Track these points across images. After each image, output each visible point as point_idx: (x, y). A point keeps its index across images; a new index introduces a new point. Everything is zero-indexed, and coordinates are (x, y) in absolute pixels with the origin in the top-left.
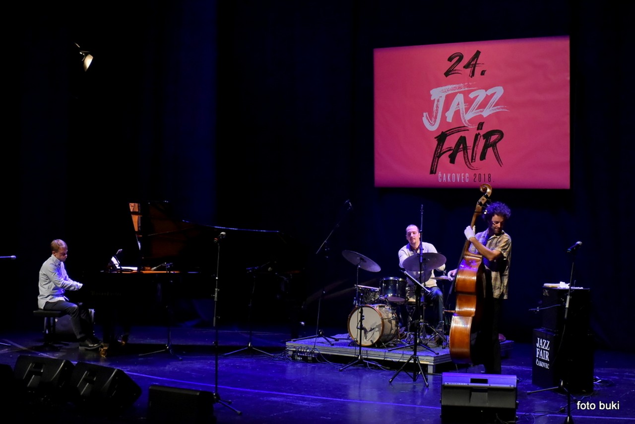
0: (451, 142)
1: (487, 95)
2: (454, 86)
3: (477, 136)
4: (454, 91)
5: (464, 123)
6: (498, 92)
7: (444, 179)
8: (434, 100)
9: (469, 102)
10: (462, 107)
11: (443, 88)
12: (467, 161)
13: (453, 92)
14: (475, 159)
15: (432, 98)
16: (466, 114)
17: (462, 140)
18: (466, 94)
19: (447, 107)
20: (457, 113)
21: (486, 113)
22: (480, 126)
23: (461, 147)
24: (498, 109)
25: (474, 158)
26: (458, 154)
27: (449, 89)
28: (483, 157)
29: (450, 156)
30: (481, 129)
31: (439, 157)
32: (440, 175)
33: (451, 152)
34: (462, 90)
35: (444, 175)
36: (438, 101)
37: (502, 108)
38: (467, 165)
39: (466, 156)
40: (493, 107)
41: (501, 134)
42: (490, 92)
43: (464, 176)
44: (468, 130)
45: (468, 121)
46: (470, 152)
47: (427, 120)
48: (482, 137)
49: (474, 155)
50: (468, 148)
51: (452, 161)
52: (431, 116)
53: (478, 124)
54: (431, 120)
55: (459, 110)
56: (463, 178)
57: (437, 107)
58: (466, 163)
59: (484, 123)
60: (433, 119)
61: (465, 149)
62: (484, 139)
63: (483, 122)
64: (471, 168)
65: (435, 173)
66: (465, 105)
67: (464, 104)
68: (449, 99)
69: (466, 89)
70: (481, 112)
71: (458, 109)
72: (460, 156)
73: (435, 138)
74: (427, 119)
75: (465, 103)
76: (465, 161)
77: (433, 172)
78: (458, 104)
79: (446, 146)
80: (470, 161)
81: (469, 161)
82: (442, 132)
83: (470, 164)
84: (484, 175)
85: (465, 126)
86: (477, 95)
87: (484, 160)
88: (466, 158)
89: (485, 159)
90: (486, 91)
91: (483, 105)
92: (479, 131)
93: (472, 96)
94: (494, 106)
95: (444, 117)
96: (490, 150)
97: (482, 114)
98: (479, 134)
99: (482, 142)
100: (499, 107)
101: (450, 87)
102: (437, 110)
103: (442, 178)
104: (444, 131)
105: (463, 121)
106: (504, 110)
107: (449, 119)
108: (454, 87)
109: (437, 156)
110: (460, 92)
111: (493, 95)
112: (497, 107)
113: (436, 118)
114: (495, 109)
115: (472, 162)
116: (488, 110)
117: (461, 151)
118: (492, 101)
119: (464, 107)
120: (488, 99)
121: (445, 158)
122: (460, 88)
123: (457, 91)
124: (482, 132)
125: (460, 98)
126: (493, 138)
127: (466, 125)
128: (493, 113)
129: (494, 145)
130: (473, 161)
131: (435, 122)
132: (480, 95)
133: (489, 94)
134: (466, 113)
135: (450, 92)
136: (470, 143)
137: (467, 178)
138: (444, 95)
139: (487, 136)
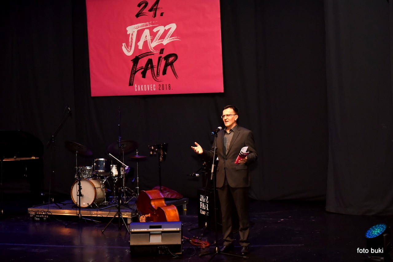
0: (142, 63)
1: (165, 29)
2: (143, 24)
3: (160, 58)
4: (143, 28)
5: (150, 49)
6: (173, 27)
7: (139, 89)
8: (130, 34)
9: (153, 35)
10: (149, 38)
11: (136, 25)
12: (154, 75)
13: (142, 28)
14: (159, 74)
15: (128, 33)
16: (151, 43)
17: (150, 61)
18: (151, 29)
19: (138, 39)
20: (146, 43)
21: (165, 42)
22: (162, 51)
23: (150, 66)
24: (173, 39)
25: (158, 74)
26: (147, 71)
27: (139, 26)
28: (164, 73)
29: (142, 73)
30: (162, 53)
31: (135, 74)
32: (136, 86)
33: (143, 70)
34: (148, 27)
35: (139, 86)
36: (132, 35)
37: (176, 38)
38: (154, 79)
39: (153, 72)
40: (170, 38)
41: (176, 56)
42: (167, 27)
43: (152, 86)
44: (153, 54)
45: (153, 48)
46: (155, 69)
47: (125, 48)
48: (163, 59)
49: (159, 71)
50: (154, 67)
51: (144, 76)
52: (128, 46)
53: (160, 50)
54: (128, 48)
55: (147, 40)
56: (151, 87)
57: (132, 39)
58: (153, 77)
59: (164, 49)
60: (129, 48)
61: (152, 67)
62: (164, 60)
63: (163, 48)
64: (157, 80)
65: (132, 85)
66: (151, 37)
67: (150, 37)
68: (140, 33)
69: (151, 26)
70: (162, 41)
71: (146, 40)
72: (149, 72)
73: (131, 61)
74: (125, 47)
75: (150, 36)
76: (152, 76)
77: (131, 84)
78: (146, 37)
79: (139, 66)
80: (156, 76)
81: (155, 76)
82: (136, 57)
83: (156, 78)
84: (166, 85)
85: (151, 52)
87: (165, 75)
88: (153, 74)
89: (166, 74)
90: (164, 27)
91: (163, 37)
92: (161, 55)
93: (155, 30)
95: (136, 46)
96: (169, 68)
97: (163, 43)
98: (161, 57)
99: (163, 62)
100: (173, 38)
101: (140, 25)
102: (132, 41)
103: (137, 88)
104: (137, 56)
105: (150, 48)
106: (177, 40)
107: (140, 47)
108: (143, 25)
109: (134, 72)
110: (147, 28)
111: (169, 29)
113: (131, 47)
114: (171, 39)
115: (157, 76)
116: (167, 40)
117: (150, 69)
118: (169, 33)
119: (150, 39)
120: (166, 32)
121: (139, 75)
122: (147, 25)
123: (144, 27)
124: (163, 55)
125: (147, 32)
126: (171, 59)
127: (152, 51)
128: (170, 42)
129: (171, 64)
130: (158, 75)
131: (131, 49)
132: (161, 29)
133: (167, 29)
134: (152, 42)
135: (140, 28)
136: (155, 63)
137: (155, 87)
138: (136, 31)
139: (167, 58)
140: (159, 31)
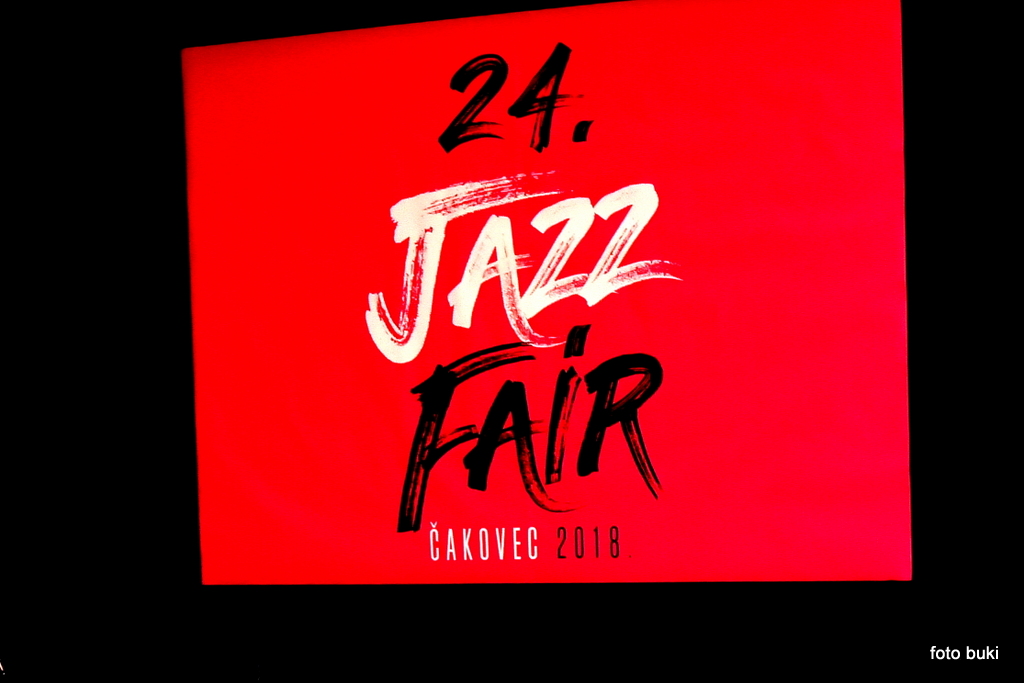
0: (471, 404)
1: (597, 217)
2: (477, 185)
3: (565, 378)
4: (478, 208)
5: (516, 329)
6: (640, 202)
7: (451, 550)
8: (406, 242)
9: (532, 246)
10: (509, 266)
11: (441, 195)
12: (530, 476)
13: (471, 209)
14: (559, 471)
15: (399, 238)
16: (522, 294)
17: (512, 397)
18: (520, 217)
19: (451, 271)
20: (490, 292)
21: (597, 288)
22: (576, 340)
23: (509, 422)
24: (640, 271)
25: (556, 467)
26: (498, 451)
27: (460, 196)
28: (588, 463)
29: (469, 461)
30: (579, 353)
31: (428, 464)
32: (434, 531)
33: (473, 443)
34: (505, 201)
35: (450, 532)
36: (420, 246)
37: (654, 269)
38: (531, 494)
39: (527, 459)
40: (621, 265)
41: (652, 368)
42: (608, 206)
43: (522, 536)
44: (531, 358)
45: (530, 321)
46: (539, 442)
47: (382, 323)
48: (584, 385)
49: (557, 454)
50: (533, 427)
51: (478, 481)
52: (399, 310)
53: (566, 336)
54: (397, 322)
55: (497, 279)
56: (516, 543)
57: (418, 270)
58: (527, 486)
59: (588, 327)
60: (405, 319)
61: (523, 431)
62: (591, 391)
63: (583, 323)
64: (547, 503)
65: (416, 528)
66: (519, 261)
67: (513, 257)
68: (461, 237)
69: (521, 197)
70: (579, 284)
71: (494, 275)
72: (505, 456)
73: (414, 391)
74: (382, 316)
75: (517, 252)
76: (524, 477)
77: (410, 522)
78: (494, 258)
79: (448, 430)
80: (543, 478)
81: (537, 479)
82: (439, 367)
83: (542, 490)
84: (596, 530)
85: (520, 344)
86: (562, 219)
87: (593, 474)
88: (528, 469)
89: (596, 470)
90: (594, 203)
91: (584, 259)
92: (573, 361)
93: (542, 222)
94: (624, 263)
95: (442, 310)
96: (614, 433)
97: (581, 292)
98: (572, 372)
99: (582, 404)
100: (642, 264)
101: (462, 190)
102: (417, 282)
103: (442, 544)
104: (444, 365)
105: (513, 322)
106: (661, 276)
107: (463, 318)
108: (478, 192)
109: (425, 455)
110: (499, 211)
111: (619, 216)
112: (633, 266)
113: (413, 313)
114: (629, 275)
115: (549, 481)
116: (604, 278)
117: (509, 439)
118: (616, 240)
119: (514, 268)
120: (602, 231)
121: (451, 468)
122: (498, 193)
123: (486, 205)
124: (585, 364)
125: (498, 233)
126: (625, 387)
127: (523, 339)
128: (621, 291)
129: (627, 414)
130: (555, 476)
131: (411, 327)
132: (575, 216)
133: (605, 216)
134: (523, 289)
135: (462, 211)
136: (538, 407)
137: (534, 543)
138: (440, 223)
139: (602, 379)
140: (562, 225)
